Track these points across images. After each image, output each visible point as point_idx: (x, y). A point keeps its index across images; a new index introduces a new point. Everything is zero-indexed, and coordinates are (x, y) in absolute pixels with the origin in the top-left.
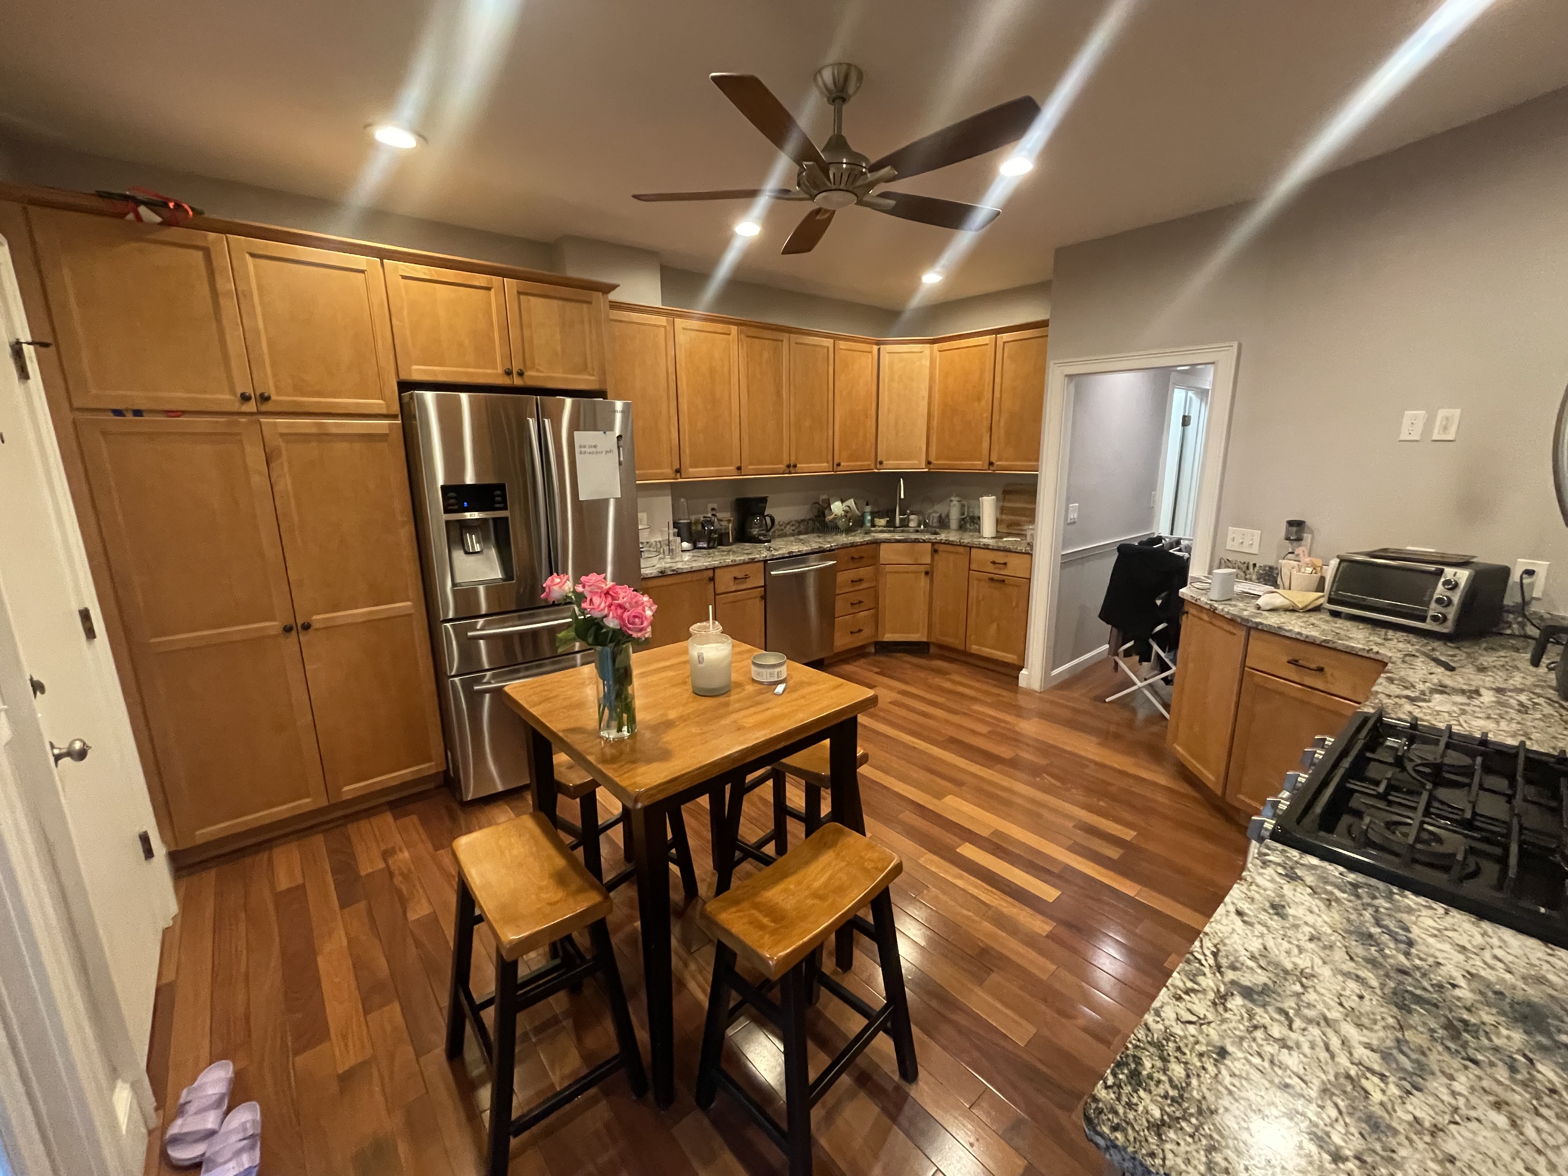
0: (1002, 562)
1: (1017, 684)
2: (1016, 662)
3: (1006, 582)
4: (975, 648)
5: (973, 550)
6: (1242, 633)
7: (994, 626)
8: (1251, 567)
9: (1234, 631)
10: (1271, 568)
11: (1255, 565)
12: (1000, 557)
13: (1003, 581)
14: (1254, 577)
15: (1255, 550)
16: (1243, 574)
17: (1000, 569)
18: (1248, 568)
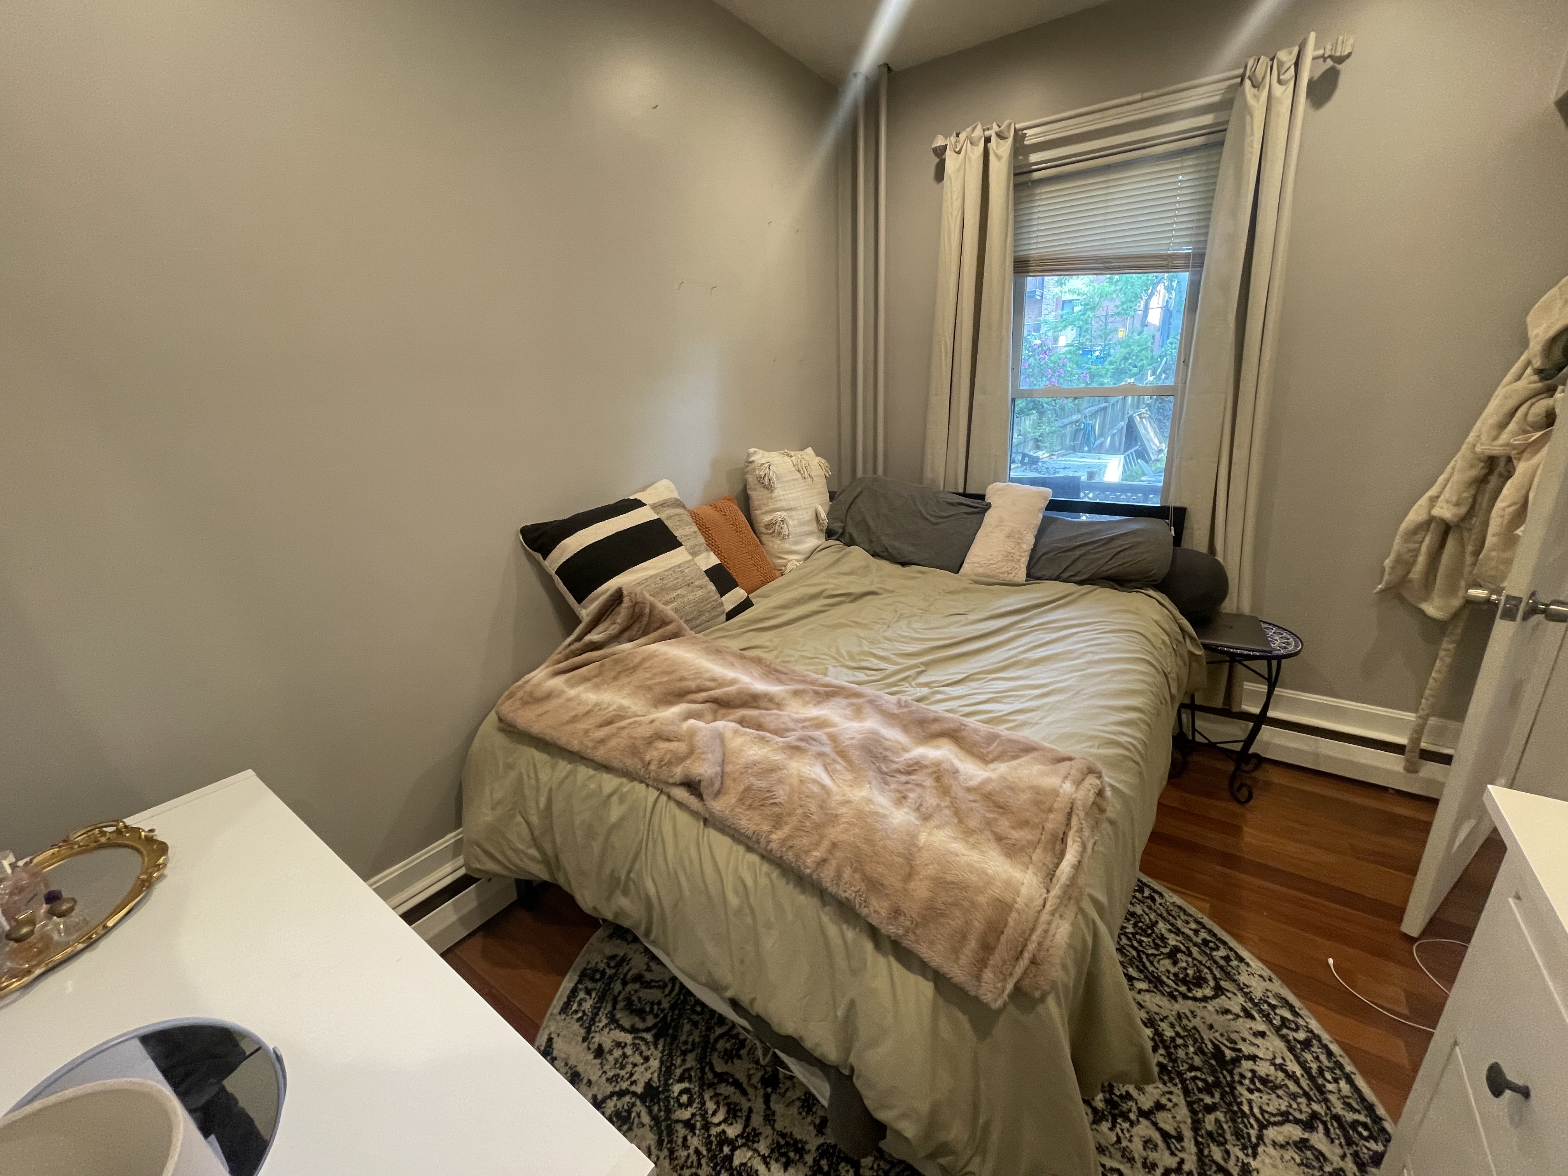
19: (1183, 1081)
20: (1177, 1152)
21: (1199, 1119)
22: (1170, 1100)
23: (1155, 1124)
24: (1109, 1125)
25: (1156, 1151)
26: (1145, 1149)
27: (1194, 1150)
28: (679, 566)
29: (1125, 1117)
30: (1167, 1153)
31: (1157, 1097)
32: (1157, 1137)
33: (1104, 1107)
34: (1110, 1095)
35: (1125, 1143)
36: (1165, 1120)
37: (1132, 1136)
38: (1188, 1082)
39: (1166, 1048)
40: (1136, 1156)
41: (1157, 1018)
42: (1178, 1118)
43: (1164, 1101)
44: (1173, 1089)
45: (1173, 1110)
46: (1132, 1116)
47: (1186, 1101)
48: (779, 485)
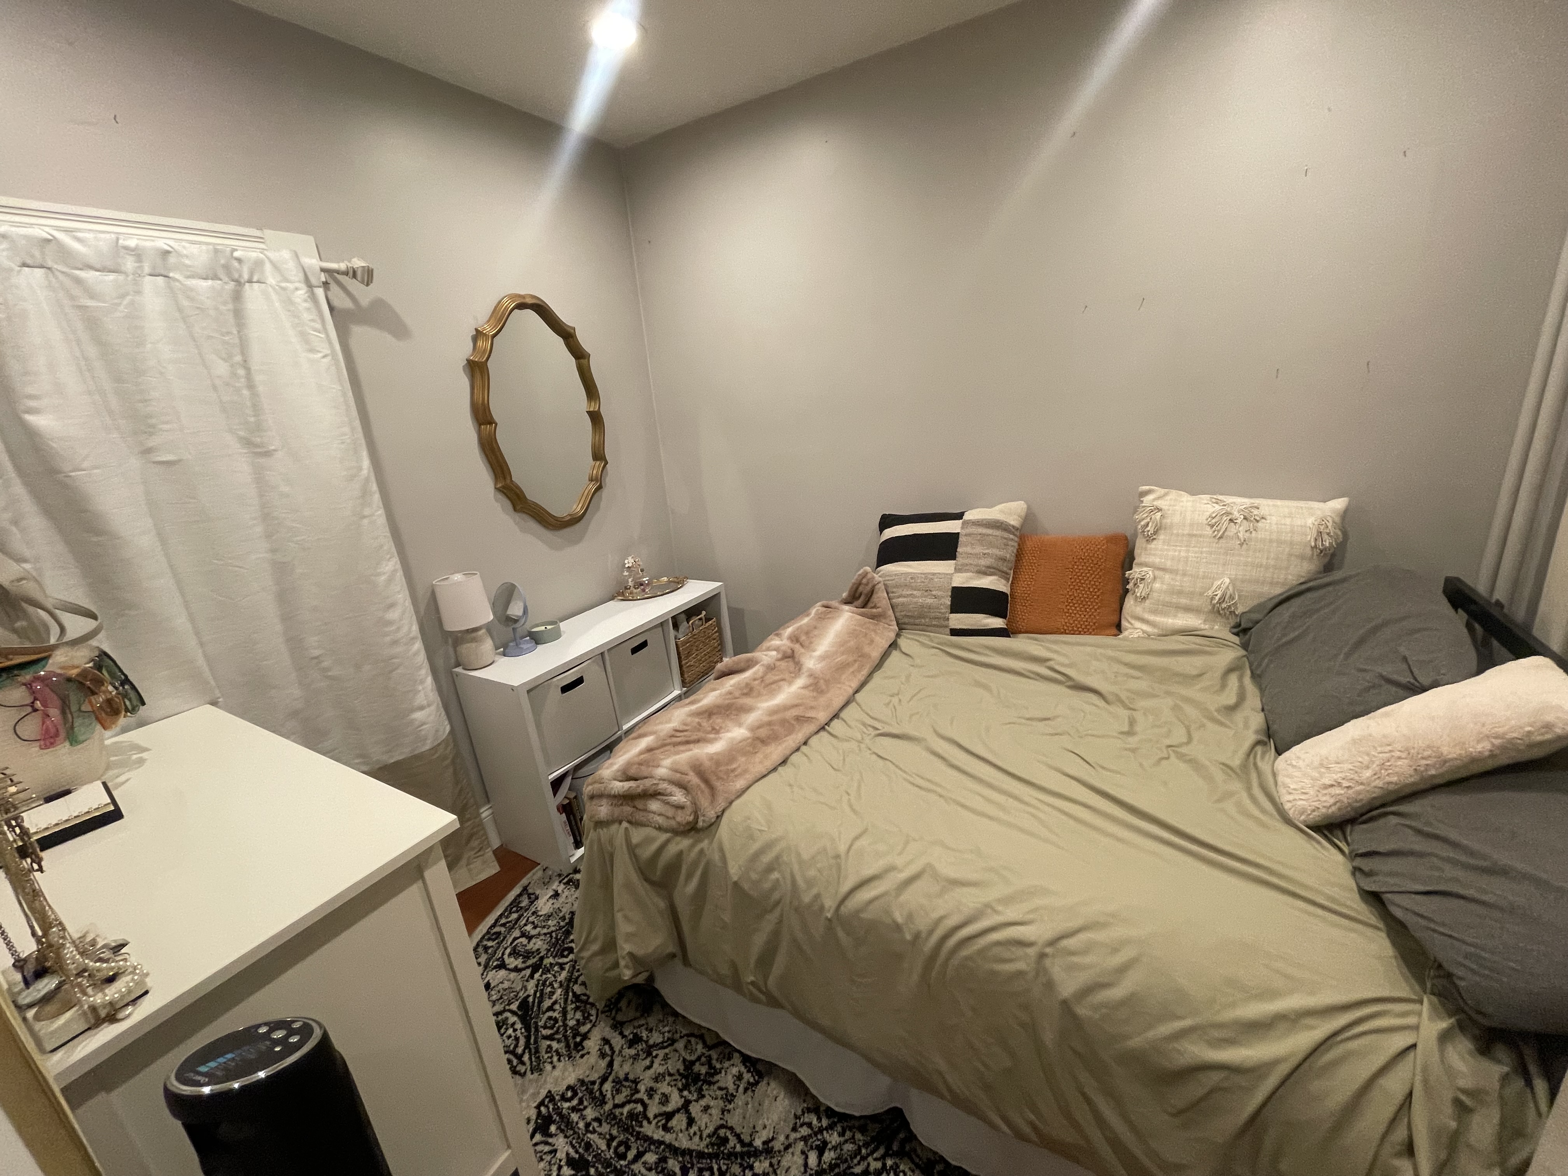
19: (710, 1156)
20: (656, 1120)
21: (677, 1155)
22: (695, 1134)
23: (678, 1111)
24: (682, 1071)
25: (659, 1103)
26: (662, 1093)
27: (656, 1137)
28: (934, 574)
29: (686, 1087)
30: (657, 1112)
31: (699, 1123)
32: (669, 1108)
33: (694, 1071)
34: (702, 1080)
35: (667, 1078)
36: (680, 1121)
37: (672, 1086)
38: (709, 1161)
39: (742, 1155)
40: (659, 1085)
41: (774, 1161)
42: (680, 1135)
43: (695, 1128)
44: (705, 1143)
45: (687, 1132)
46: (685, 1093)
47: (694, 1150)
48: (1162, 537)
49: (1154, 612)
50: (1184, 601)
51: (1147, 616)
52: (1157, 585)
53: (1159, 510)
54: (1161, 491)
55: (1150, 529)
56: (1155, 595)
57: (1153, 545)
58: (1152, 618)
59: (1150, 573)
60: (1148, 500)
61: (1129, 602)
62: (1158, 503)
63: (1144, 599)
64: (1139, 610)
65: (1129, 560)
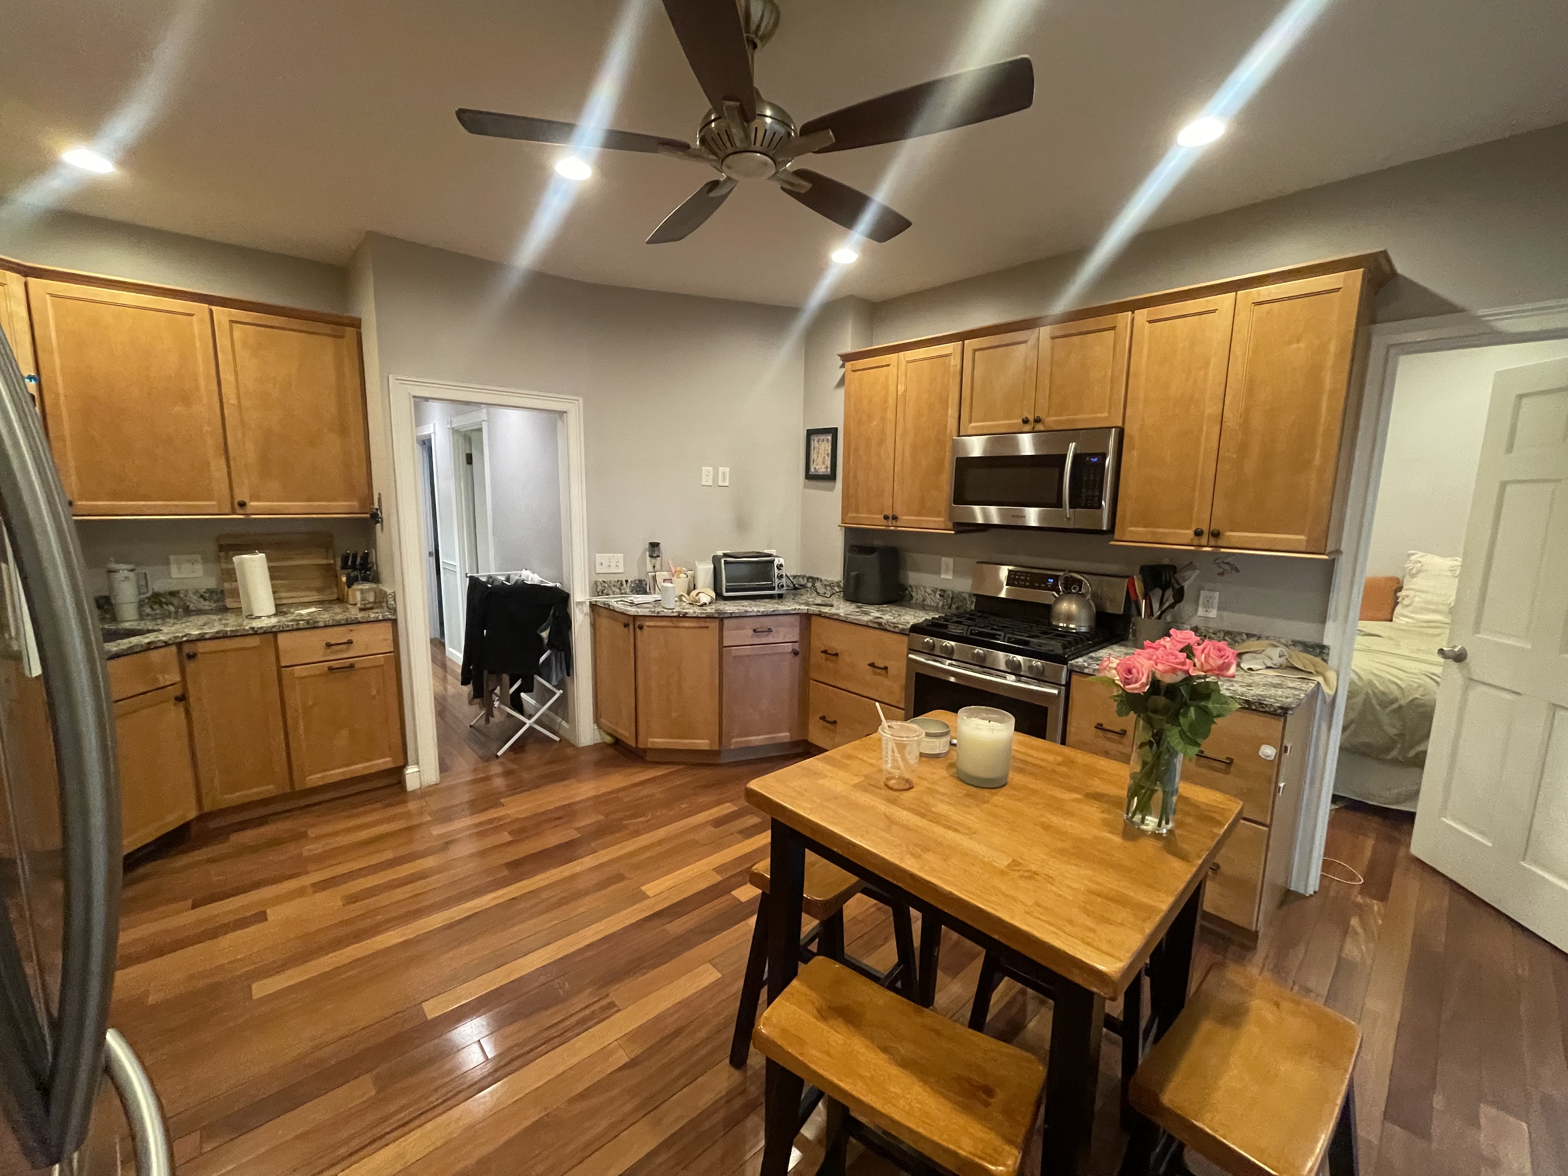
0: (345, 640)
1: (406, 791)
2: (391, 766)
3: (357, 666)
4: (315, 779)
5: (281, 637)
6: (715, 625)
7: (344, 733)
8: (624, 583)
9: (707, 625)
10: (640, 581)
11: (627, 581)
12: (337, 635)
13: (352, 666)
14: (628, 591)
15: (621, 570)
16: (618, 590)
17: (341, 651)
18: (622, 585)
48: (1421, 575)
49: (1413, 612)
50: (1432, 607)
51: (1409, 614)
52: (1417, 599)
53: (1420, 562)
54: (1420, 554)
55: (1414, 571)
56: (1415, 604)
57: (1415, 580)
58: (1412, 615)
59: (1412, 593)
60: (1413, 558)
61: (1398, 609)
62: (1420, 559)
63: (1408, 606)
64: (1405, 612)
65: (1400, 589)
